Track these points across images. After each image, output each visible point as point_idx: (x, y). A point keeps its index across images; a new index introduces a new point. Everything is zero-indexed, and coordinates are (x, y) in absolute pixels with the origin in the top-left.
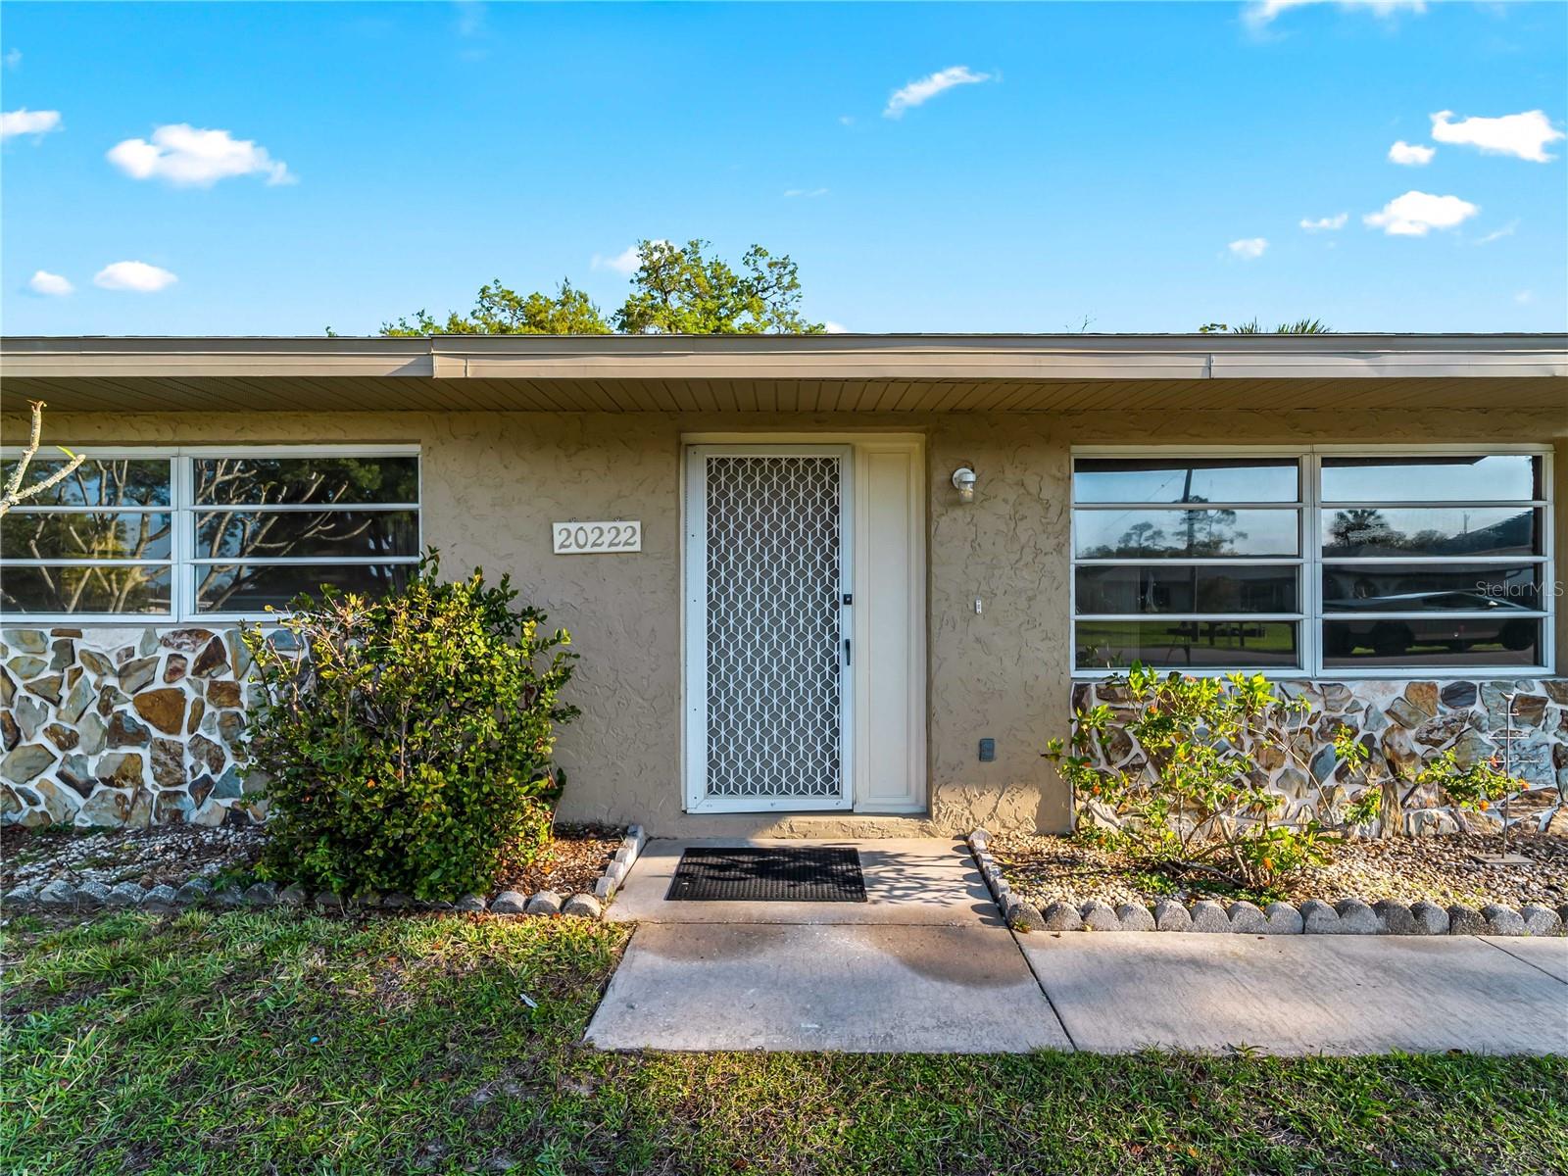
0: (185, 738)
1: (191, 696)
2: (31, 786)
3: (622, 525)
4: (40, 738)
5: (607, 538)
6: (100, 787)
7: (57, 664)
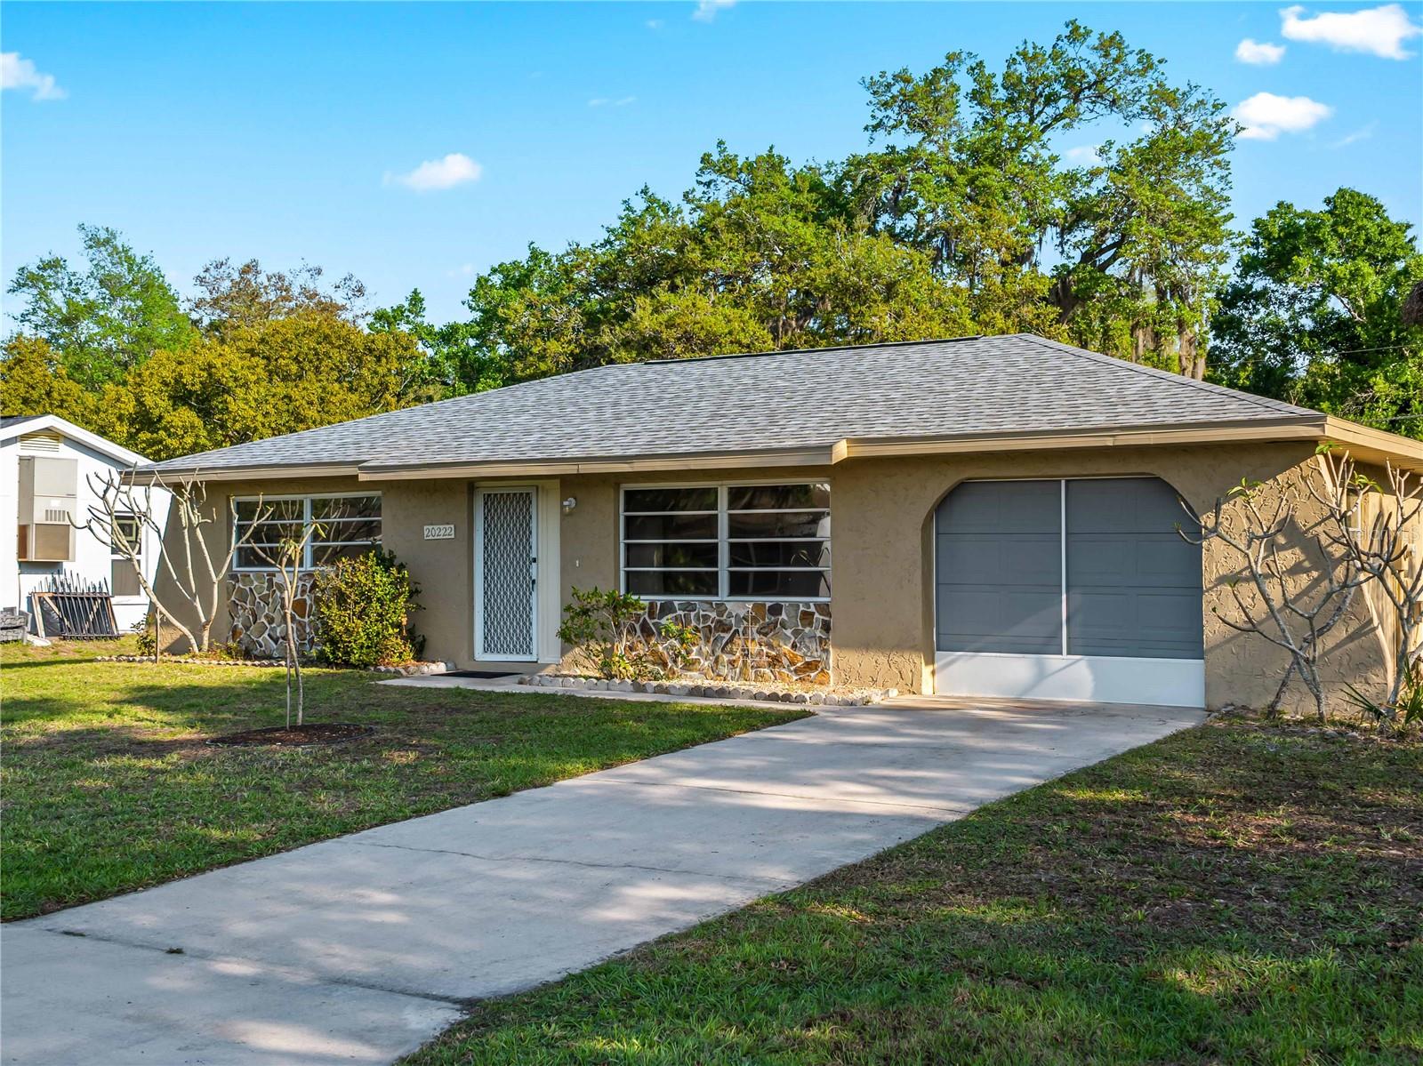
0: (306, 620)
1: (309, 602)
2: (260, 640)
3: (447, 526)
4: (263, 620)
5: (442, 532)
6: (281, 640)
7: (268, 589)
